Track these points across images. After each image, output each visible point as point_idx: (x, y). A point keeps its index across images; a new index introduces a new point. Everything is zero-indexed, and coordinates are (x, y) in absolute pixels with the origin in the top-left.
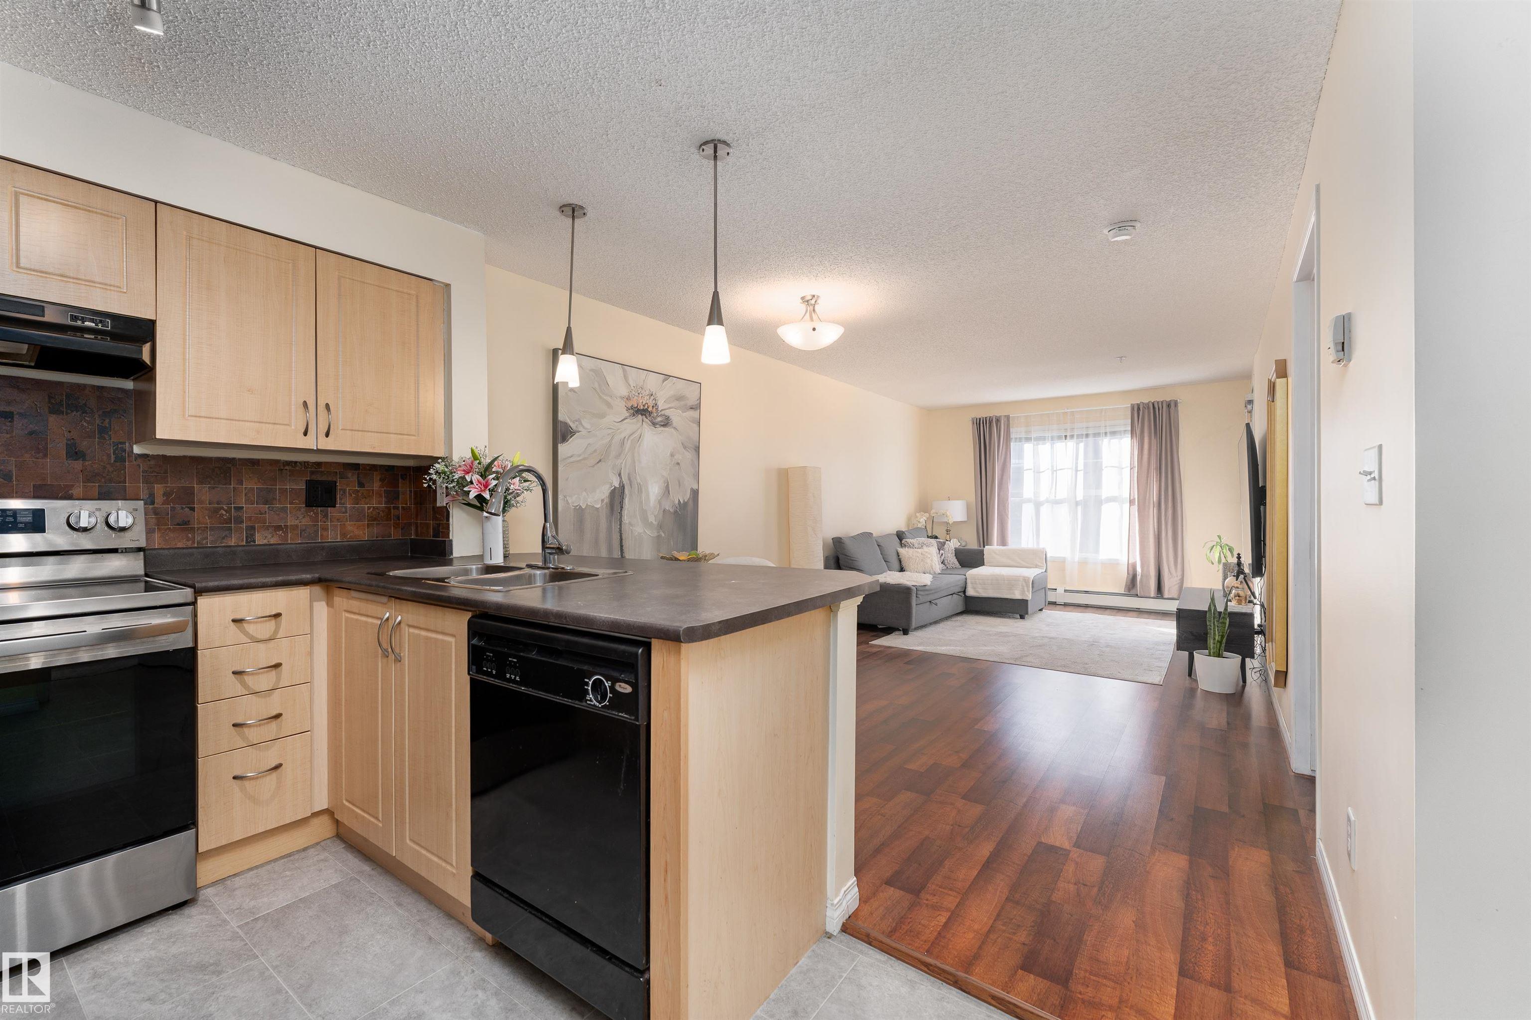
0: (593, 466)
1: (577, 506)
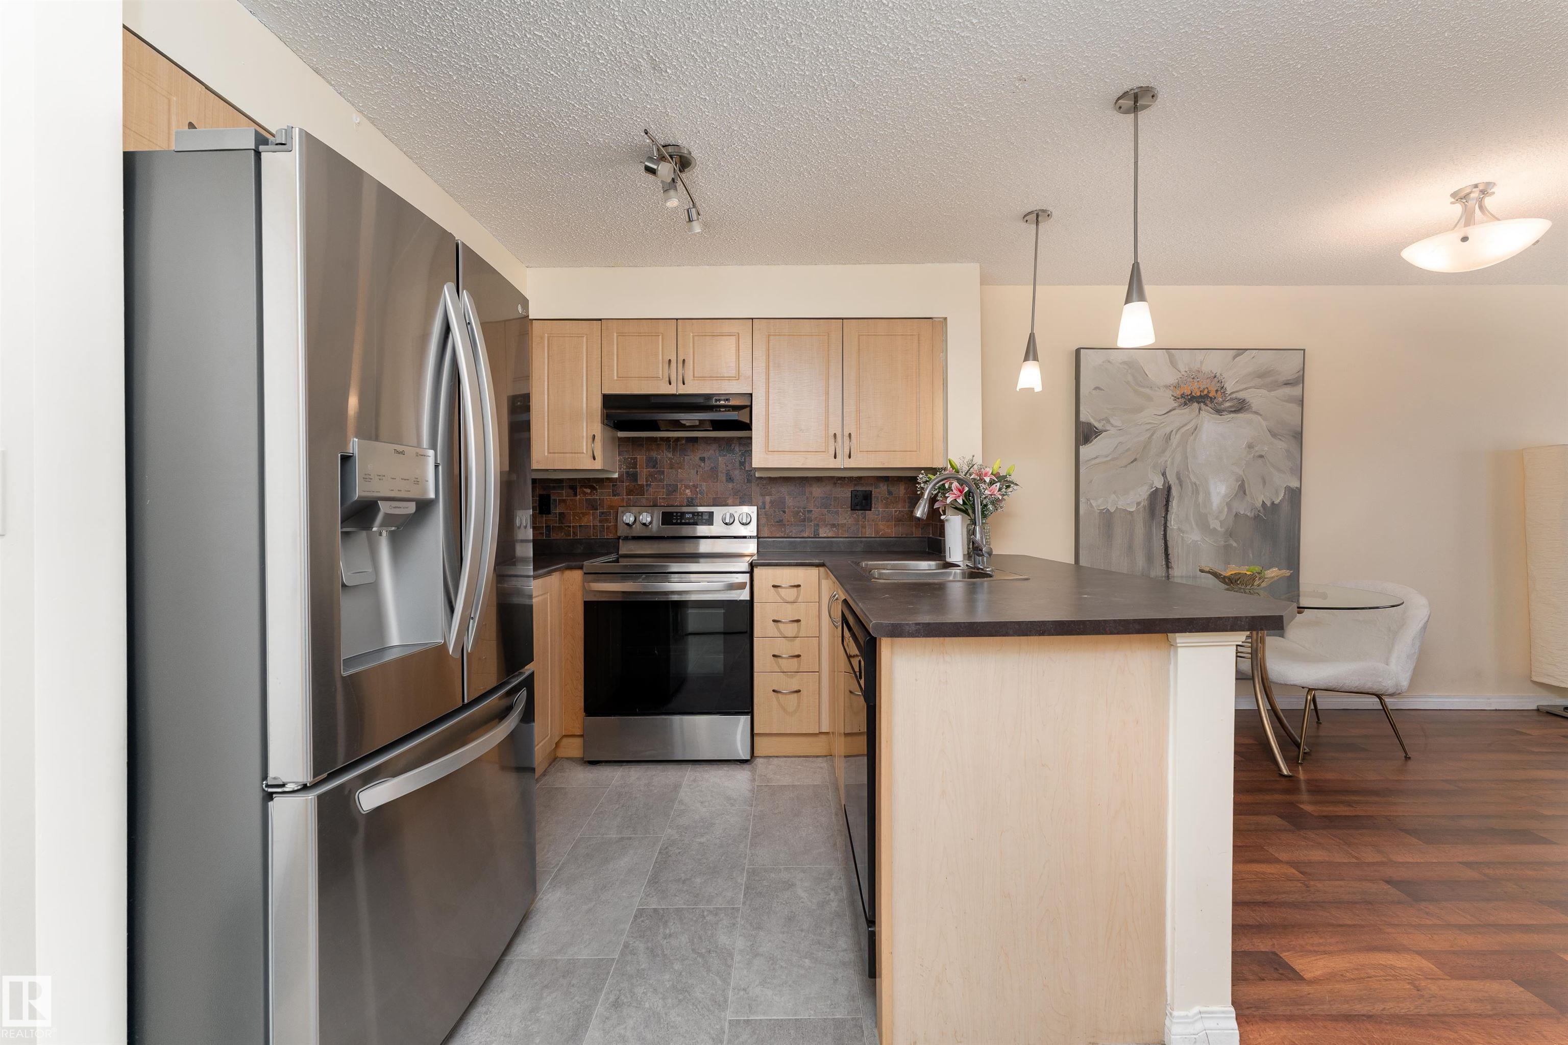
0: (1126, 466)
1: (1104, 509)
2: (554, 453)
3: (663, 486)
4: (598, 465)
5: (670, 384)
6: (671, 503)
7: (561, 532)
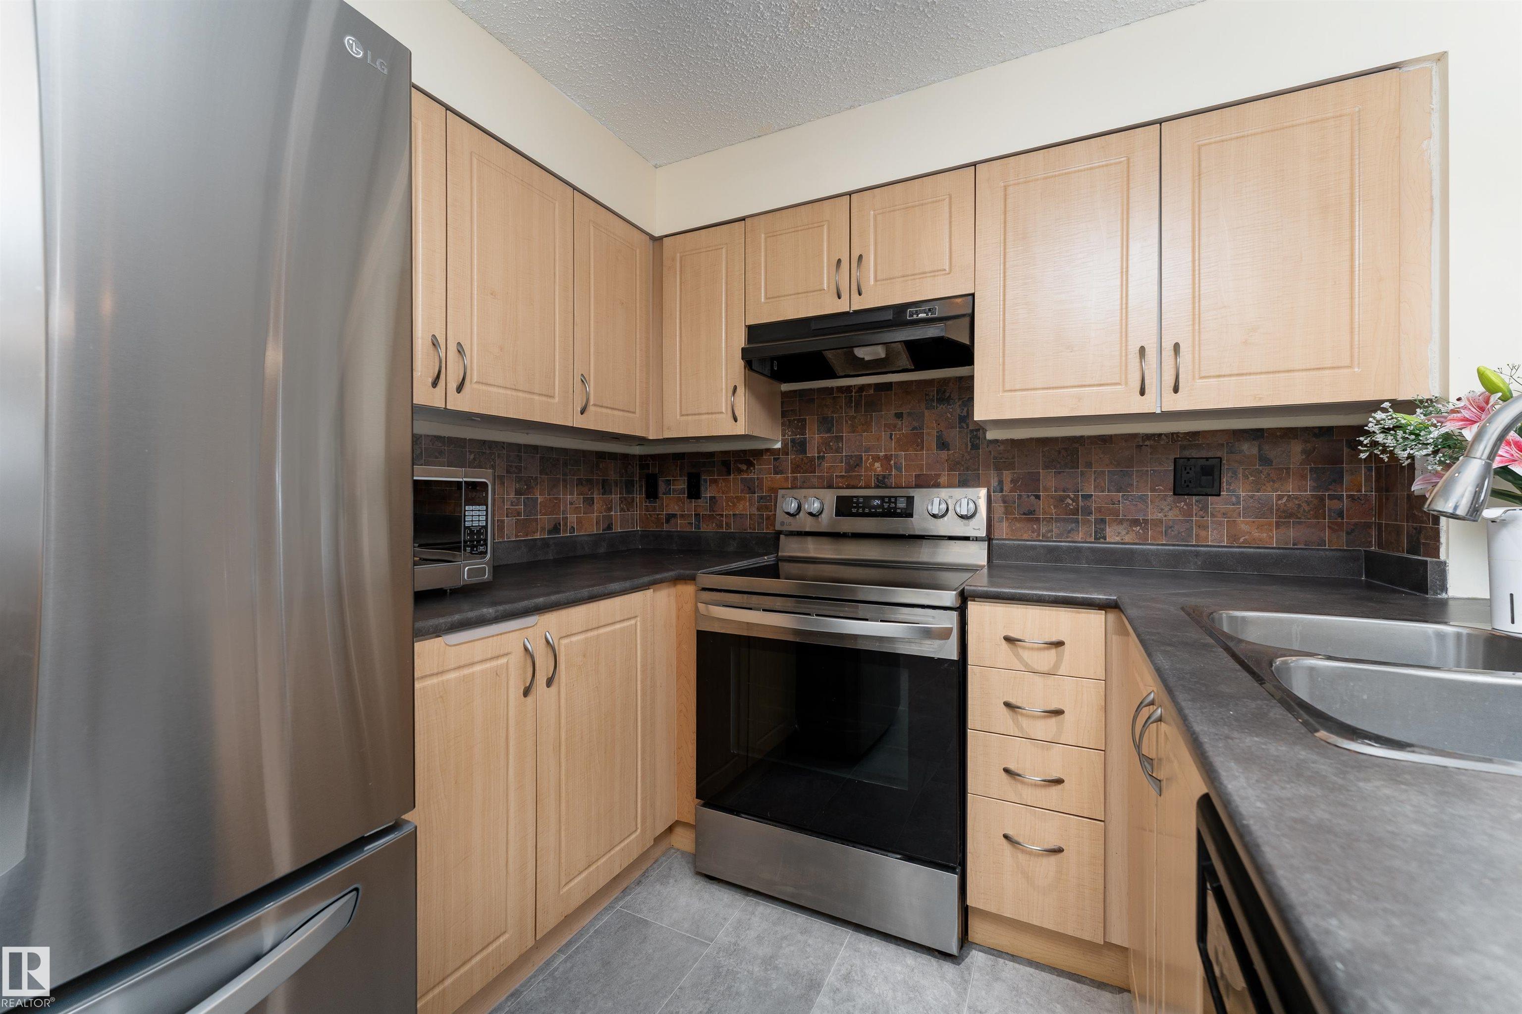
2: (687, 415)
3: (842, 458)
4: (740, 429)
5: (839, 297)
6: (852, 483)
7: (713, 523)
